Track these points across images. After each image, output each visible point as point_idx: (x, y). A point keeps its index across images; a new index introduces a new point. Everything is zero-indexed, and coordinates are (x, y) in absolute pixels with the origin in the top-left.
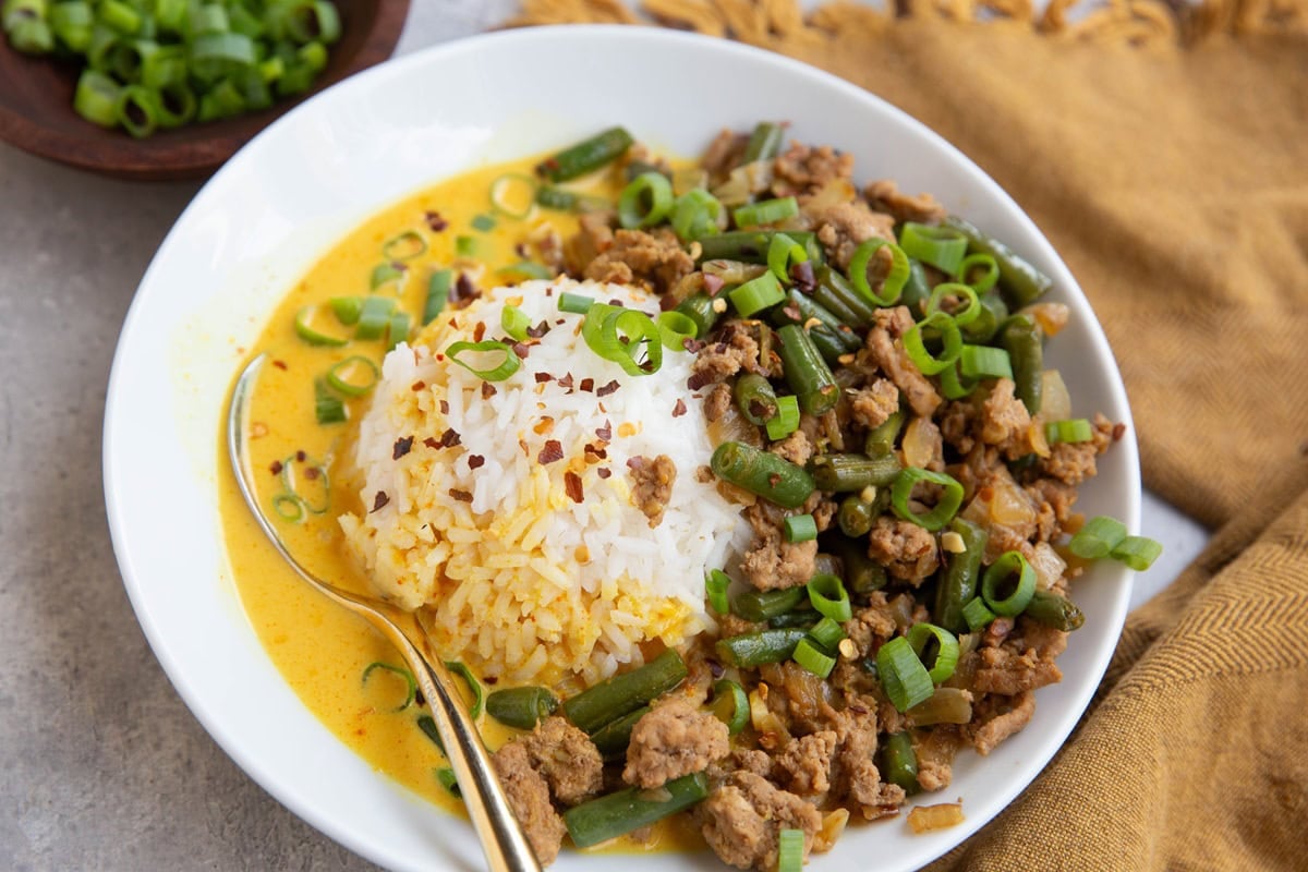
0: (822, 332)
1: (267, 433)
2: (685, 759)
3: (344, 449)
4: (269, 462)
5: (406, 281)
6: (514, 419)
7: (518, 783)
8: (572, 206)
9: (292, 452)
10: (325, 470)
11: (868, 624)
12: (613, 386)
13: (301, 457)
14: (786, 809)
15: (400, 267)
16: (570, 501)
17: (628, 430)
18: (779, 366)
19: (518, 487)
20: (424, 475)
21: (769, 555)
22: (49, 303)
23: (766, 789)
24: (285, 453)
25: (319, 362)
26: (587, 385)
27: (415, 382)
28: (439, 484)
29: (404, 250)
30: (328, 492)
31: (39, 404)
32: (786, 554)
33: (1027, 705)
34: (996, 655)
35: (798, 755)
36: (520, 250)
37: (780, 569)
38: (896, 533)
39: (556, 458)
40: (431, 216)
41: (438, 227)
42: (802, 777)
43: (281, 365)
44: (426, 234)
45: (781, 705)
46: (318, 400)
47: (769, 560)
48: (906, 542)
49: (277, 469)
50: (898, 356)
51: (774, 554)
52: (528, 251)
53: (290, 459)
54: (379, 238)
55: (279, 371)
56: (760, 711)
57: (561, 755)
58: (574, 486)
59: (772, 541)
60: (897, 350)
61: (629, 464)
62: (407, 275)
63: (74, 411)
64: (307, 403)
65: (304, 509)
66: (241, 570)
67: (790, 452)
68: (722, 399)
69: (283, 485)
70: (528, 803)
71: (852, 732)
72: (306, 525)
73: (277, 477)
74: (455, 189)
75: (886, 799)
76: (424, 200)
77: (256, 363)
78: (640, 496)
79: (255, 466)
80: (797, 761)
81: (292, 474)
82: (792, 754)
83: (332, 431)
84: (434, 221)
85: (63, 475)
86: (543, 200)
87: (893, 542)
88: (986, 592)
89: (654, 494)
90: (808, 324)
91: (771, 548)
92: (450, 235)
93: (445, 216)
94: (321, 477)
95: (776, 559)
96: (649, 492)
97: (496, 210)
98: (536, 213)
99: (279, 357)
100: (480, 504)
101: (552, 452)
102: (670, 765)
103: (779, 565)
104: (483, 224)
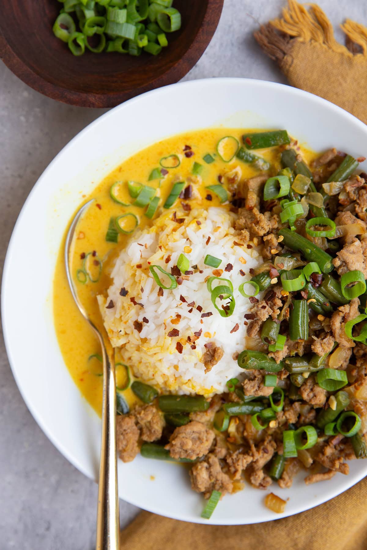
0: (315, 304)
1: (84, 237)
2: (188, 454)
3: (113, 255)
4: (81, 252)
5: (165, 180)
6: (165, 311)
7: (127, 434)
8: (252, 162)
9: (91, 251)
10: (102, 265)
11: (286, 417)
12: (210, 314)
13: (94, 254)
14: (220, 482)
15: (164, 172)
16: (177, 351)
17: (208, 335)
18: (288, 318)
19: (158, 338)
20: (127, 310)
21: (254, 385)
22: (23, 119)
23: (217, 468)
24: (88, 250)
25: (115, 211)
26: (200, 309)
27: (138, 264)
28: (131, 317)
29: (169, 162)
30: (100, 274)
31: (7, 168)
32: (261, 388)
33: (331, 474)
34: (329, 451)
35: (235, 461)
36: (220, 178)
37: (256, 393)
38: (312, 390)
39: (176, 336)
40: (188, 147)
41: (188, 155)
42: (232, 469)
43: (99, 206)
44: (181, 157)
45: (241, 429)
46: (109, 229)
47: (253, 387)
48: (313, 397)
49: (83, 256)
50: (340, 331)
51: (256, 385)
52: (223, 180)
53: (89, 254)
54: (161, 154)
55: (97, 209)
56: (232, 429)
57: (148, 424)
58: (180, 348)
59: (258, 380)
60: (341, 328)
61: (205, 346)
62: (166, 176)
63: (20, 176)
64: (104, 228)
65: (88, 279)
66: (56, 297)
67: (276, 356)
68: (254, 331)
69: (83, 265)
70: (128, 442)
71: (259, 459)
72: (87, 286)
73: (82, 260)
74: (202, 136)
75: (264, 483)
76: (187, 139)
77: (90, 202)
78: (205, 359)
79: (76, 253)
80: (233, 463)
81: (89, 260)
82: (232, 459)
83: (111, 245)
84: (188, 151)
85: (9, 206)
86: (239, 155)
87: (308, 395)
88: (339, 421)
89: (211, 361)
90: (310, 301)
91: (256, 383)
92: (192, 160)
93: (193, 149)
94: (99, 266)
95: (256, 388)
96: (209, 359)
97: (217, 154)
98: (235, 160)
99: (99, 202)
100: (143, 334)
101: (174, 333)
102: (182, 454)
103: (256, 390)
104: (208, 159)
